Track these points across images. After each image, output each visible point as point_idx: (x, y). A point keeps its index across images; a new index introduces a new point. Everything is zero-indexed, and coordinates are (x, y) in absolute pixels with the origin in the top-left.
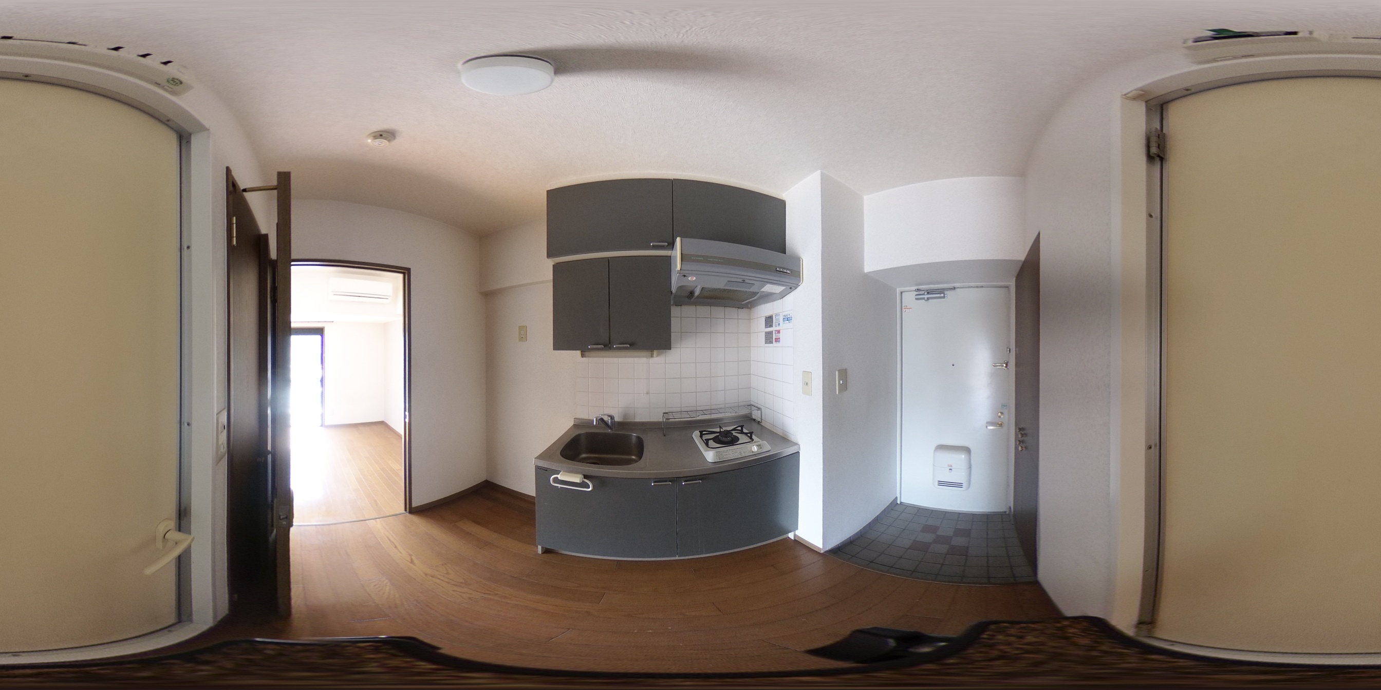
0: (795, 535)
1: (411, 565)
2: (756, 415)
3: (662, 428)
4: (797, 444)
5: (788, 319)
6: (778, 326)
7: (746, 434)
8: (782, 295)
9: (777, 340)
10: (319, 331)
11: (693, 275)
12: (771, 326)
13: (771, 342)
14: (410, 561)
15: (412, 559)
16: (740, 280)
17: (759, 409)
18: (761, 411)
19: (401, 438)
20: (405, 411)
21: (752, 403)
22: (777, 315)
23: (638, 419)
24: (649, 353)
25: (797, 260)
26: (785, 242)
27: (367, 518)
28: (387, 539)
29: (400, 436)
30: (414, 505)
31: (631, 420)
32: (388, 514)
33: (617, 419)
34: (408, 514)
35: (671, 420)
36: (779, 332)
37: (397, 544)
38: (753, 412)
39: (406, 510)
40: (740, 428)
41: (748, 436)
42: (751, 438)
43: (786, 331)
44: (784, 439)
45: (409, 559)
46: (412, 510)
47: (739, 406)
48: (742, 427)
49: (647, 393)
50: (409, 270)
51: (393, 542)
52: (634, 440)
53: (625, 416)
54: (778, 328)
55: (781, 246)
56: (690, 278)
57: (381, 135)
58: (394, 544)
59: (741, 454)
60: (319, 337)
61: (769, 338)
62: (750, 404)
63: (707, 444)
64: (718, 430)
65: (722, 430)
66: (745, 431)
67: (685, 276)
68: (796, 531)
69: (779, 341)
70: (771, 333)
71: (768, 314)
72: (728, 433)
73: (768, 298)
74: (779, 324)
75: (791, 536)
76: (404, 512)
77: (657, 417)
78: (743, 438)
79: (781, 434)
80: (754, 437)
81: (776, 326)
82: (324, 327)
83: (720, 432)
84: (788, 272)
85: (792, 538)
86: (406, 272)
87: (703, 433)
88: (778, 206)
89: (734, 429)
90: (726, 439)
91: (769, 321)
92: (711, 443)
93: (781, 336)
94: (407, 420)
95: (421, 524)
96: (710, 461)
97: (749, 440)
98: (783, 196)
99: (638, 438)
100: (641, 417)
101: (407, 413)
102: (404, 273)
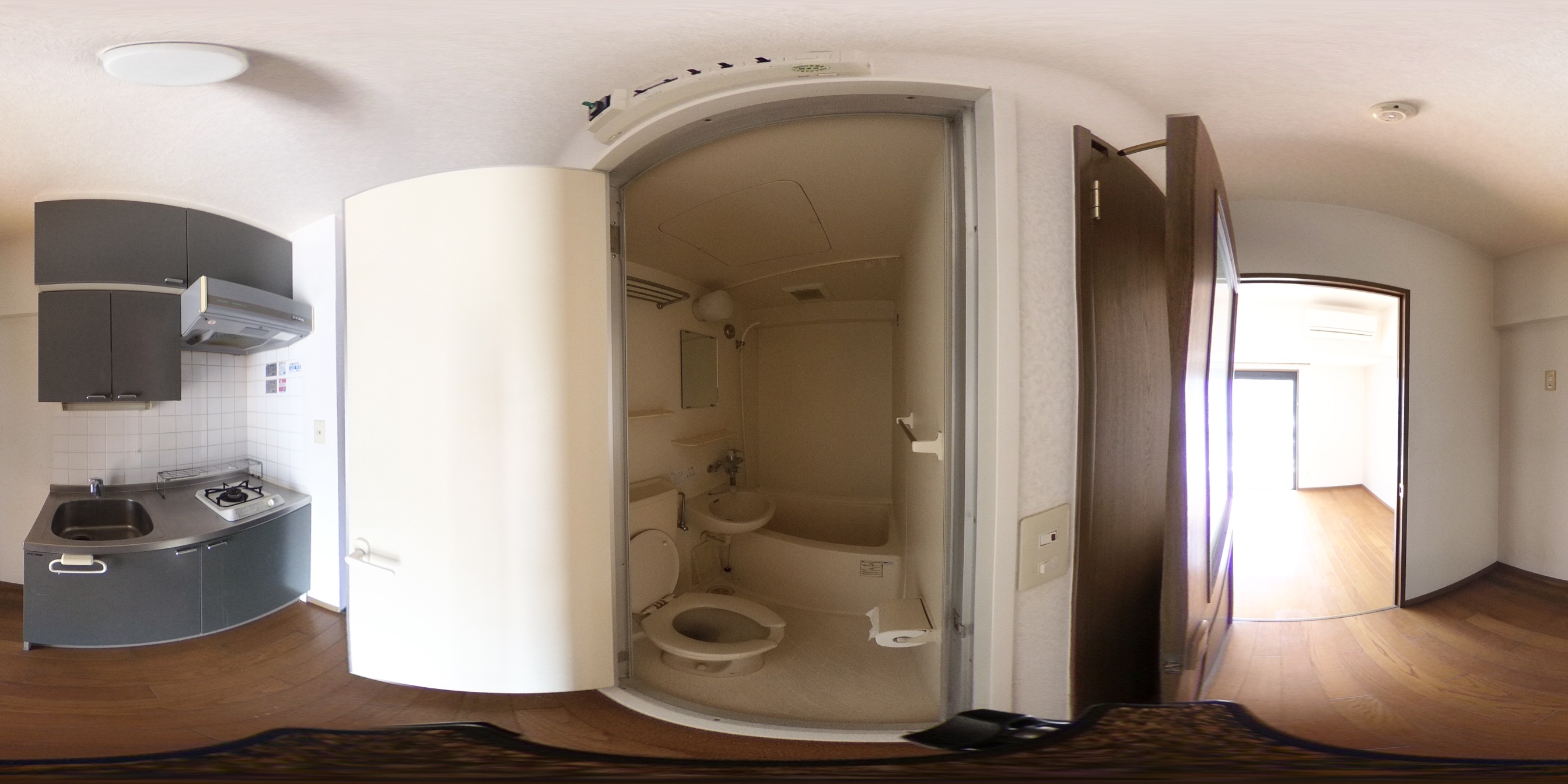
0: (308, 597)
1: (1412, 677)
2: (254, 469)
3: (157, 490)
4: (307, 496)
5: (295, 367)
6: (283, 374)
7: (252, 489)
8: (289, 343)
9: (282, 389)
10: (1293, 375)
11: (213, 318)
12: (274, 374)
13: (274, 391)
14: (1410, 672)
15: (1412, 670)
16: (258, 327)
17: (259, 463)
18: (262, 465)
19: (1394, 513)
20: (1399, 482)
21: (249, 457)
22: (281, 363)
23: (128, 482)
24: (144, 405)
25: (308, 308)
26: (292, 287)
27: (1345, 614)
28: (1372, 643)
29: (1392, 512)
30: (1407, 598)
31: (120, 483)
32: (1373, 609)
33: (105, 484)
34: (1399, 608)
35: (171, 480)
36: (284, 381)
37: (1388, 652)
38: (250, 468)
39: (1396, 603)
40: (244, 484)
41: (257, 492)
42: (260, 493)
43: (293, 381)
44: (292, 492)
45: (1407, 669)
46: (1403, 602)
47: (235, 461)
48: (247, 482)
49: (139, 451)
50: (1408, 292)
51: (1381, 648)
52: (130, 507)
53: (114, 478)
54: (283, 377)
55: (288, 292)
56: (209, 322)
57: (1397, 107)
58: (1383, 650)
59: (259, 510)
60: (1291, 382)
61: (271, 387)
62: (246, 458)
63: (218, 503)
64: (222, 487)
65: (226, 487)
66: (249, 486)
67: (206, 319)
68: (309, 592)
69: (285, 390)
70: (274, 382)
71: (270, 362)
72: (235, 490)
73: (274, 344)
74: (284, 373)
75: (303, 598)
76: (1395, 606)
77: (151, 478)
78: (251, 495)
79: (288, 488)
80: (262, 492)
81: (280, 374)
82: (1298, 370)
83: (224, 489)
84: (302, 320)
85: (305, 600)
86: (1404, 295)
87: (209, 491)
88: (285, 248)
89: (240, 486)
90: (233, 497)
91: (271, 369)
92: (222, 502)
93: (287, 385)
94: (1402, 495)
95: (1419, 623)
96: (229, 520)
97: (258, 496)
98: (288, 236)
99: (136, 504)
100: (132, 479)
101: (1402, 486)
102: (1401, 298)
